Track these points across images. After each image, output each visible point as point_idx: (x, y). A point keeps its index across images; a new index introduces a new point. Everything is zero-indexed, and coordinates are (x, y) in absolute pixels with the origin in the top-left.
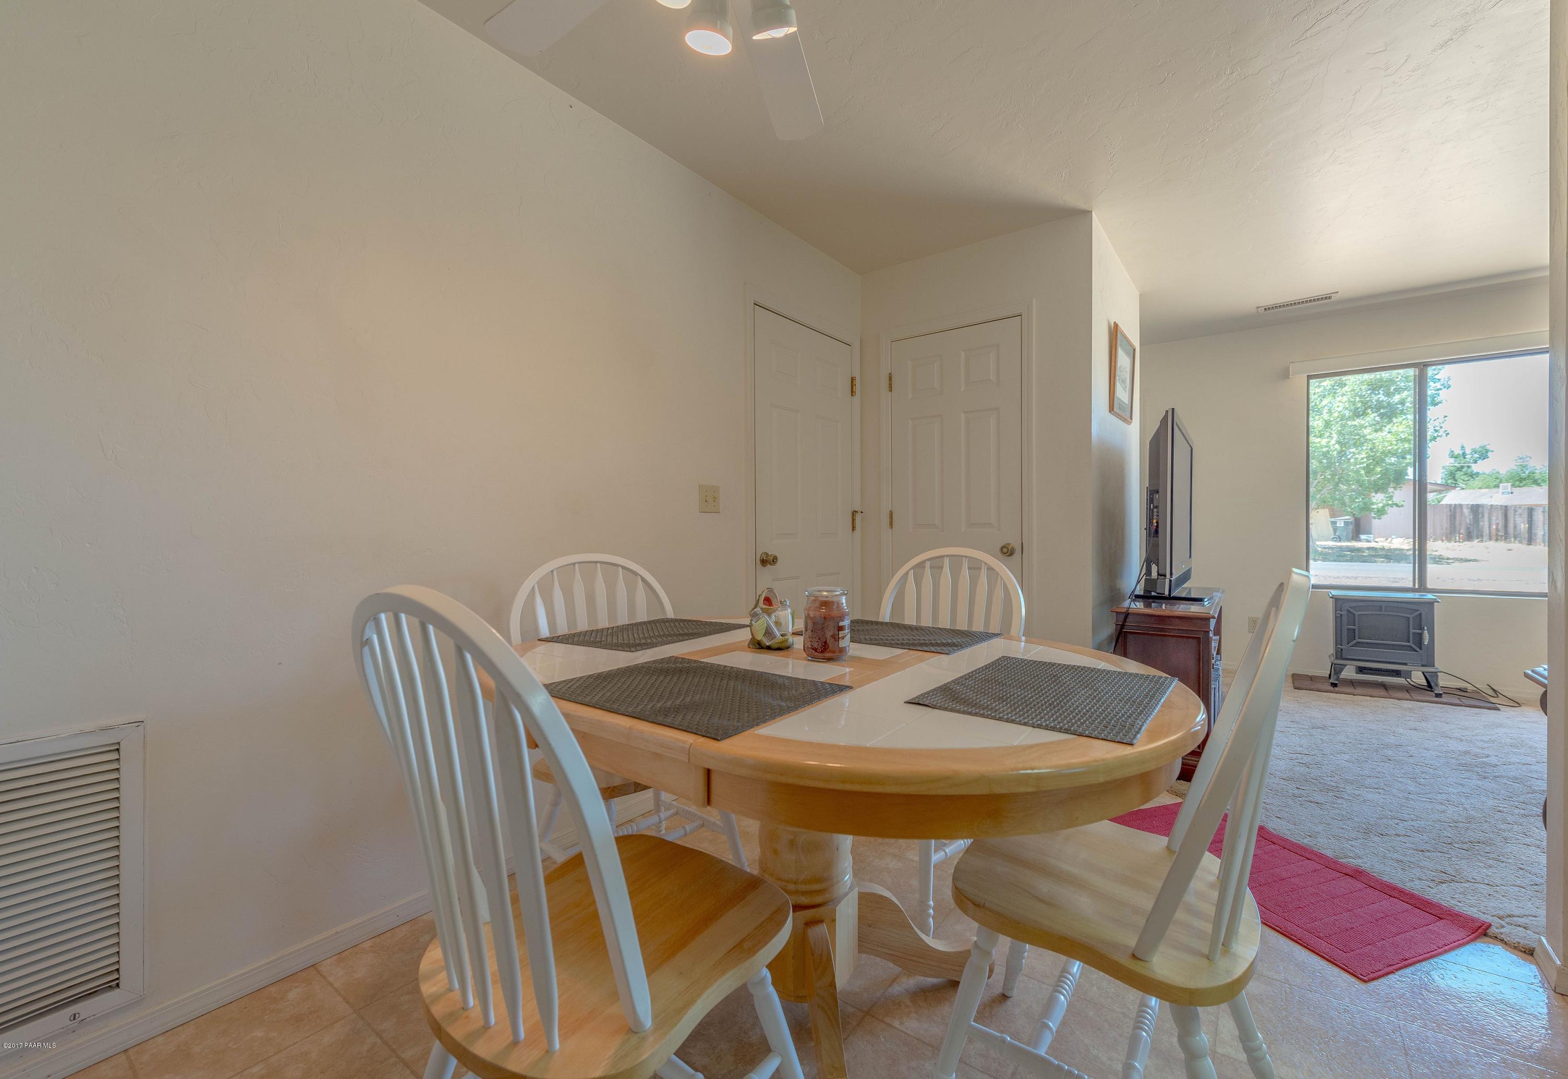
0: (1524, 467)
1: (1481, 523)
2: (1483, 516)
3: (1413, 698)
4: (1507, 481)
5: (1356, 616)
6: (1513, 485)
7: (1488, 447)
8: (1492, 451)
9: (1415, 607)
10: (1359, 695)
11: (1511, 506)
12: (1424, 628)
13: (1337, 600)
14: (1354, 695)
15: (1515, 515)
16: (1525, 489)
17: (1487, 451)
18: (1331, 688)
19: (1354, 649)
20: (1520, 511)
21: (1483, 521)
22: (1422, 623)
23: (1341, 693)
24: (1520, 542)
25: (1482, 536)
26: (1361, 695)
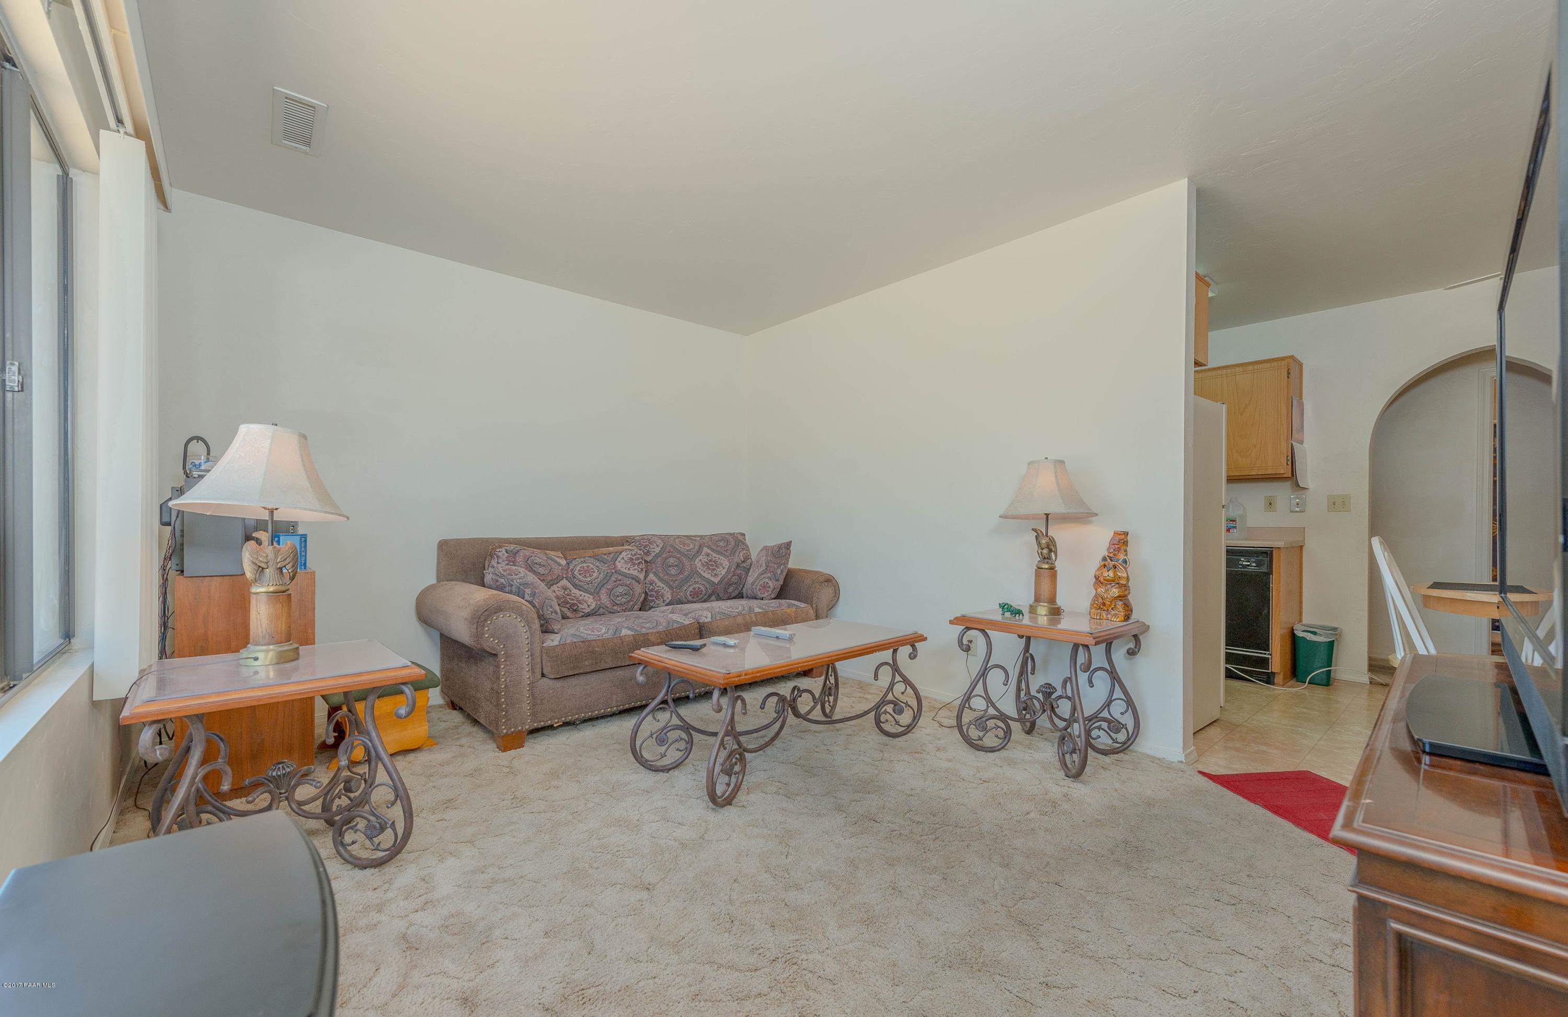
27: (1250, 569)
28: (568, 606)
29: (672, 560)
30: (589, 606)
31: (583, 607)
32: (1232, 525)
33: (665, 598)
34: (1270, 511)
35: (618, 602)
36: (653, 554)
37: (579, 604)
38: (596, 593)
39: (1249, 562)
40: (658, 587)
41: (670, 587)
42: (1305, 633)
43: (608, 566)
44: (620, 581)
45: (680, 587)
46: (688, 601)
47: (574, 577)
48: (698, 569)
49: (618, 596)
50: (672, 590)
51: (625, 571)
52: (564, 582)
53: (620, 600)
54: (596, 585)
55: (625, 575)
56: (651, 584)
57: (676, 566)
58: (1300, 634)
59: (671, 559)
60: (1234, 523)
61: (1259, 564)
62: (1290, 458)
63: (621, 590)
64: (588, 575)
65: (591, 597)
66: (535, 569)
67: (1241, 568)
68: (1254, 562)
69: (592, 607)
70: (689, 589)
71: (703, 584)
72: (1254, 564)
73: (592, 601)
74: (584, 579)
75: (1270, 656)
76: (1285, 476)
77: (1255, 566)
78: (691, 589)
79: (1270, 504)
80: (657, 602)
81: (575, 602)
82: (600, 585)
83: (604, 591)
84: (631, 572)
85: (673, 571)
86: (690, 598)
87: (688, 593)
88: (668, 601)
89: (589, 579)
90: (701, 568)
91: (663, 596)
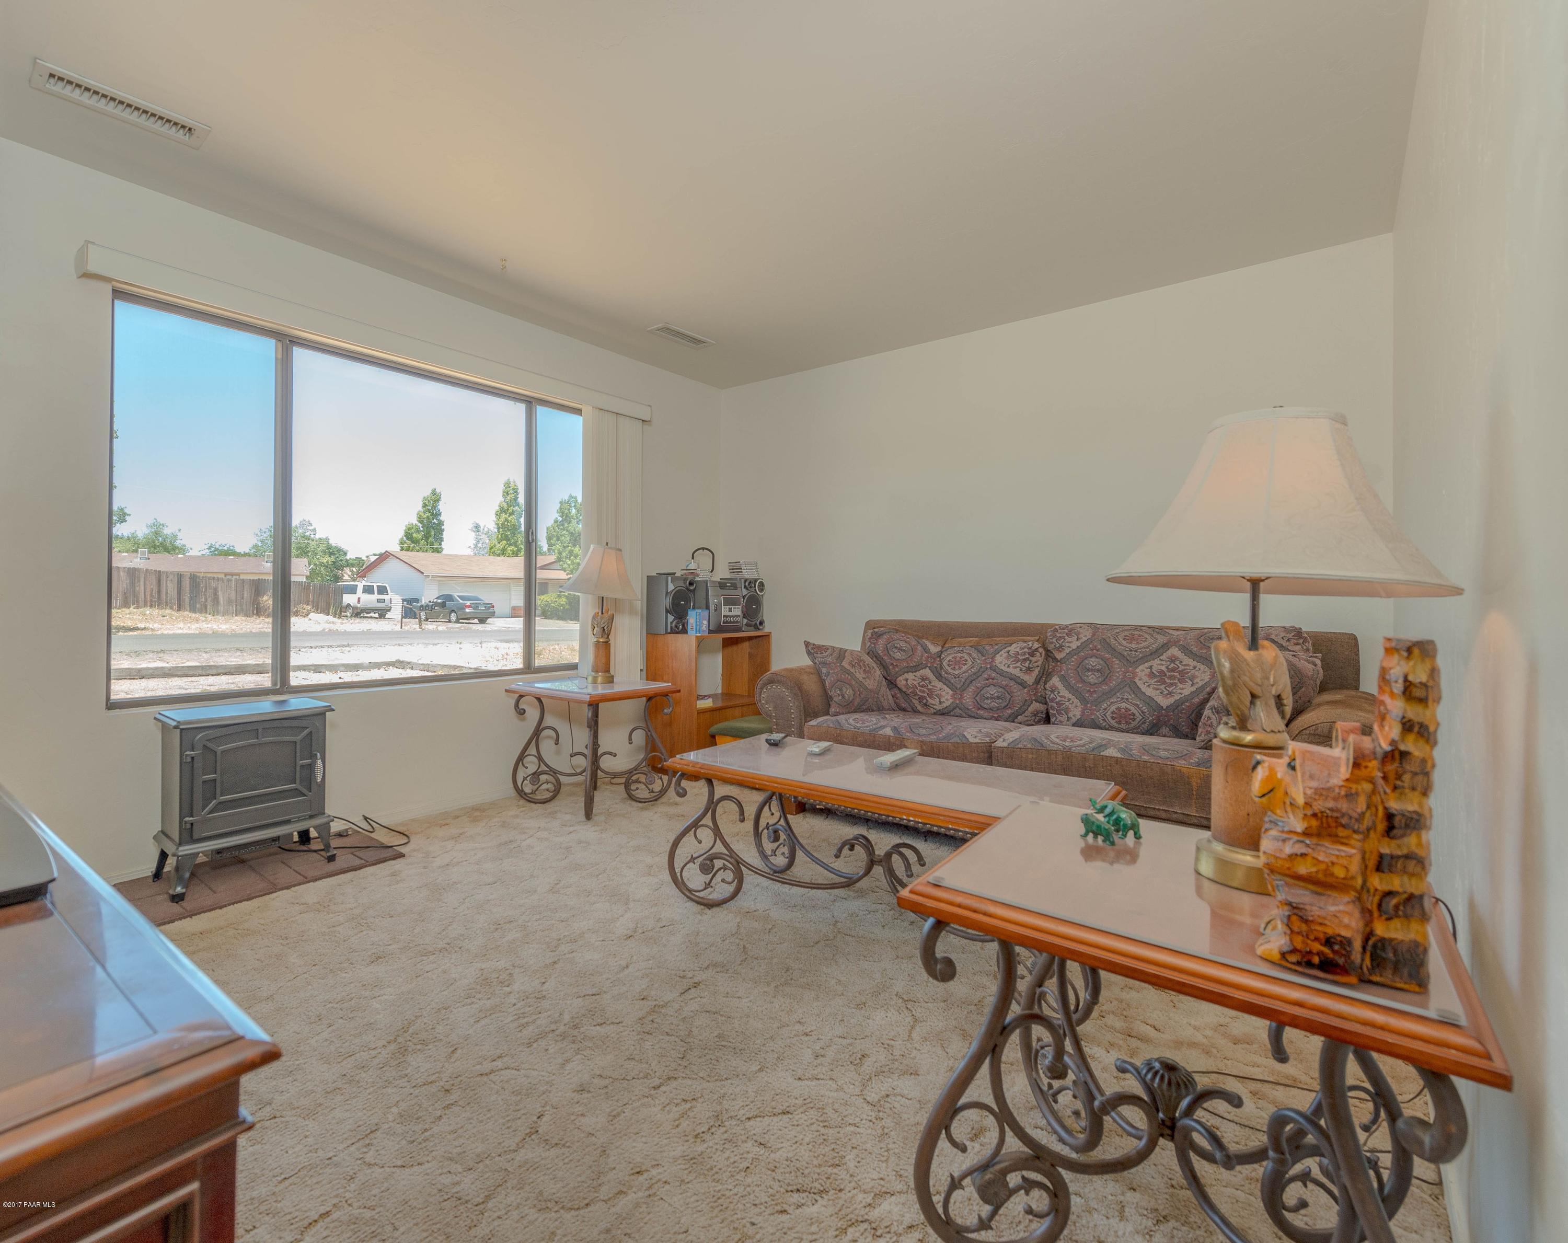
0: (157, 534)
1: (137, 588)
2: (139, 581)
3: (306, 878)
4: (144, 546)
5: (219, 754)
6: (149, 552)
7: (126, 510)
8: (130, 515)
9: (303, 723)
10: (229, 905)
11: (164, 572)
12: (316, 755)
13: (186, 732)
14: (221, 908)
15: (167, 581)
16: (159, 556)
17: (125, 514)
18: (176, 908)
19: (214, 818)
20: (171, 577)
21: (139, 586)
22: (314, 748)
23: (200, 913)
24: (171, 608)
25: (138, 602)
26: (233, 904)
28: (917, 697)
29: (1093, 662)
30: (940, 703)
31: (933, 702)
33: (1070, 715)
35: (985, 706)
36: (1067, 651)
37: (928, 699)
38: (958, 691)
40: (1061, 697)
41: (1083, 700)
43: (985, 659)
44: (993, 679)
45: (1097, 702)
46: (1111, 727)
47: (941, 668)
48: (1137, 680)
49: (987, 698)
50: (1086, 705)
51: (1003, 668)
52: (927, 672)
53: (987, 703)
54: (963, 680)
55: (1002, 673)
56: (1052, 691)
57: (1098, 671)
59: (1093, 659)
63: (993, 691)
64: (957, 668)
65: (951, 692)
66: (891, 653)
69: (945, 705)
70: (1112, 706)
71: (1137, 705)
73: (949, 698)
74: (952, 671)
78: (1113, 708)
80: (1059, 718)
81: (926, 695)
82: (968, 681)
83: (972, 688)
84: (1011, 670)
85: (1092, 678)
86: (1113, 723)
87: (1109, 715)
88: (1074, 720)
89: (957, 672)
90: (1146, 679)
91: (1067, 711)
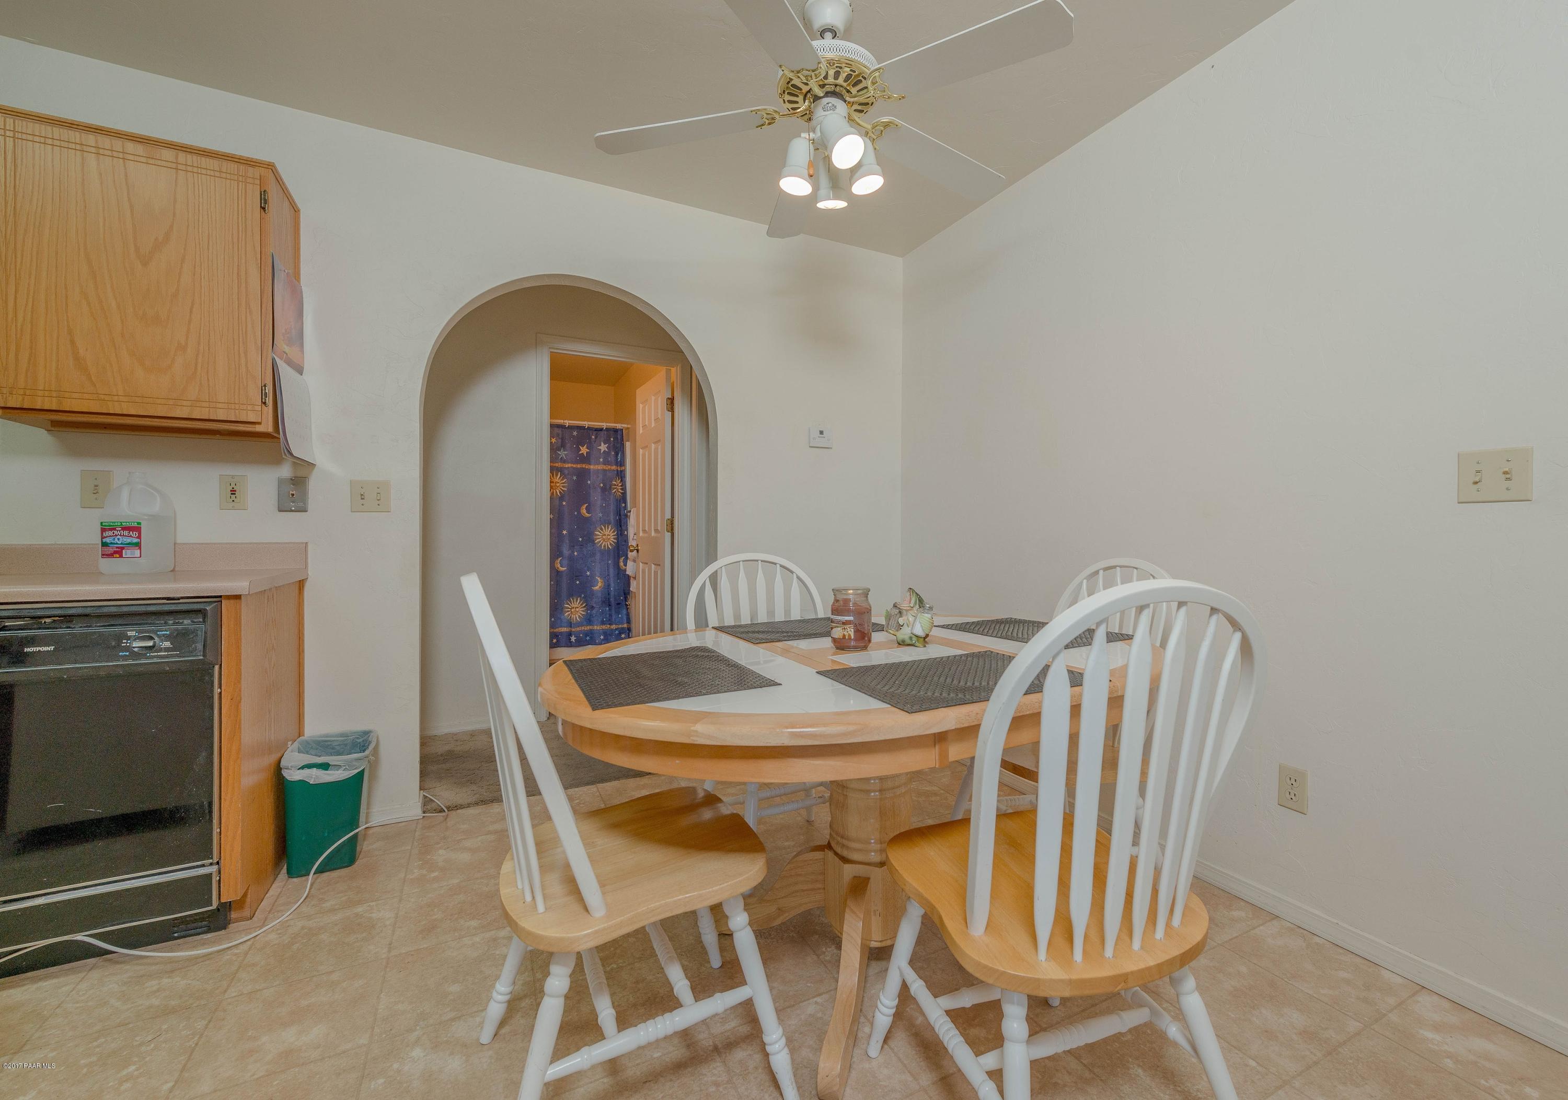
27: (154, 658)
32: (129, 540)
34: (233, 508)
39: (151, 638)
42: (307, 772)
58: (292, 775)
60: (135, 534)
61: (181, 639)
62: (269, 389)
67: (125, 658)
68: (167, 638)
72: (167, 644)
75: (214, 869)
76: (259, 429)
77: (167, 649)
79: (233, 492)
